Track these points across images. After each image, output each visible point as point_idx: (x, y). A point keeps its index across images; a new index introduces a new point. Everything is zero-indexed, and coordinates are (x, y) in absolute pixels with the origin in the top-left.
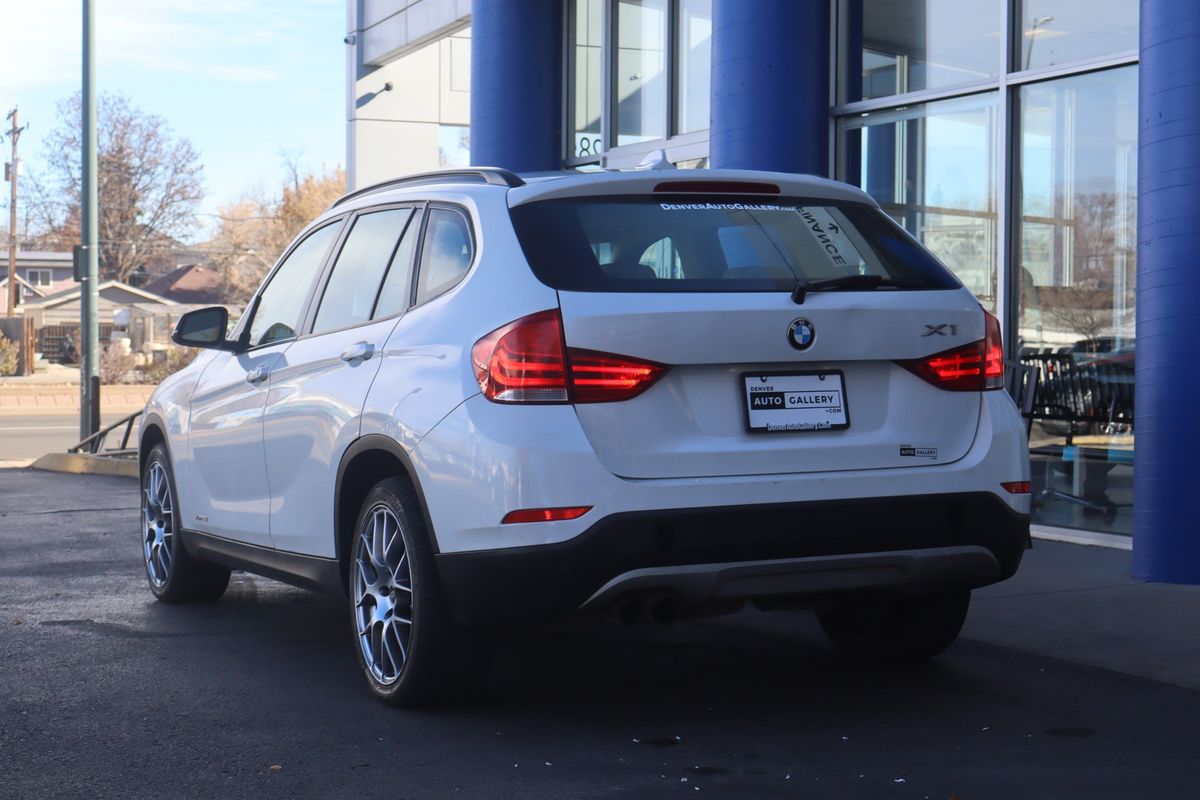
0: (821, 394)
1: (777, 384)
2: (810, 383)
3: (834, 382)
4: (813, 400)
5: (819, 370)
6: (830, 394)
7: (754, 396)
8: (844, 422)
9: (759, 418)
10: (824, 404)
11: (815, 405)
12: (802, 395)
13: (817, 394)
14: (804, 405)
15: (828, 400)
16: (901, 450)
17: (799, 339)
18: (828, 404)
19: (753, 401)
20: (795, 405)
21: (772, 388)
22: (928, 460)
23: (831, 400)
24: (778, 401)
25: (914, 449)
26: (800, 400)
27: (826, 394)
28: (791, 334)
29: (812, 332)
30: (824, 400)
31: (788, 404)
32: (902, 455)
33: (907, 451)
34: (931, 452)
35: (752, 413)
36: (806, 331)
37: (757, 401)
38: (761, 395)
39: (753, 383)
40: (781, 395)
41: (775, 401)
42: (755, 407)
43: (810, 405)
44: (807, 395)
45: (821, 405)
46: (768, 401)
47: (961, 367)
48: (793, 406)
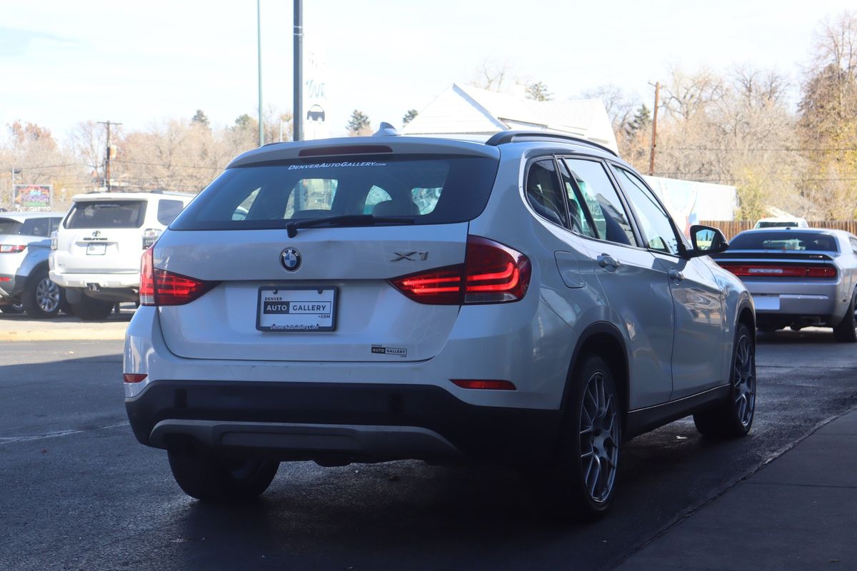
0: (317, 304)
1: (285, 296)
2: (311, 296)
3: (329, 295)
4: (310, 308)
5: (319, 285)
6: (324, 304)
7: (266, 304)
8: (328, 323)
9: (268, 320)
10: (318, 312)
11: (311, 312)
12: (302, 304)
13: (314, 304)
14: (303, 312)
15: (321, 308)
16: (373, 348)
17: (288, 263)
18: (321, 311)
19: (265, 308)
20: (297, 312)
21: (281, 299)
22: (398, 358)
23: (323, 308)
24: (284, 308)
25: (384, 349)
26: (300, 308)
27: (321, 304)
28: (283, 260)
29: (299, 259)
30: (318, 308)
31: (291, 310)
32: (373, 352)
33: (377, 349)
34: (401, 352)
35: (263, 316)
36: (293, 258)
37: (269, 308)
38: (272, 304)
39: (268, 295)
40: (287, 304)
41: (283, 308)
42: (266, 312)
43: (308, 312)
44: (306, 304)
45: (316, 312)
46: (278, 307)
47: (440, 285)
48: (294, 312)
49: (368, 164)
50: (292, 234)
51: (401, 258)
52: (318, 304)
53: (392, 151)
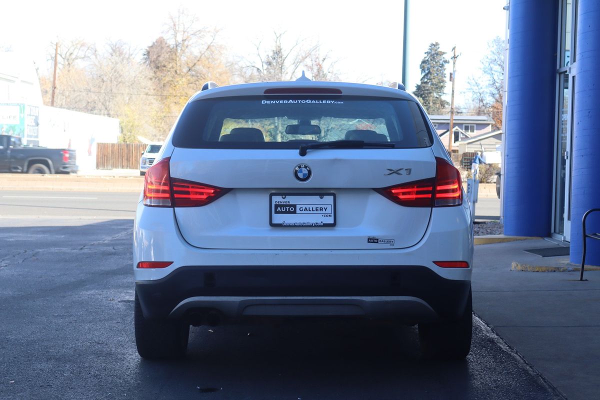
0: (319, 206)
1: (291, 200)
2: (315, 200)
3: (329, 200)
4: (314, 209)
5: (321, 192)
6: (325, 207)
7: (276, 206)
8: (332, 222)
9: (278, 219)
10: (321, 212)
11: (315, 212)
12: (307, 207)
13: (317, 206)
14: (308, 212)
15: (324, 210)
16: (368, 239)
17: (300, 175)
18: (324, 212)
19: (276, 208)
20: (303, 212)
21: (289, 202)
22: (389, 246)
23: (326, 210)
24: (292, 209)
25: (378, 239)
26: (306, 209)
27: (323, 207)
28: (296, 173)
29: (310, 172)
30: (321, 209)
31: (298, 211)
32: (368, 242)
33: (372, 240)
34: (390, 241)
35: (274, 215)
36: (305, 171)
37: (279, 209)
38: (281, 206)
39: (277, 199)
40: (295, 206)
41: (291, 209)
42: (276, 212)
43: (312, 212)
44: (311, 207)
45: (319, 212)
46: (286, 209)
47: (417, 193)
48: (302, 212)
49: (328, 102)
50: (303, 153)
51: (393, 172)
52: (321, 206)
53: (341, 93)
